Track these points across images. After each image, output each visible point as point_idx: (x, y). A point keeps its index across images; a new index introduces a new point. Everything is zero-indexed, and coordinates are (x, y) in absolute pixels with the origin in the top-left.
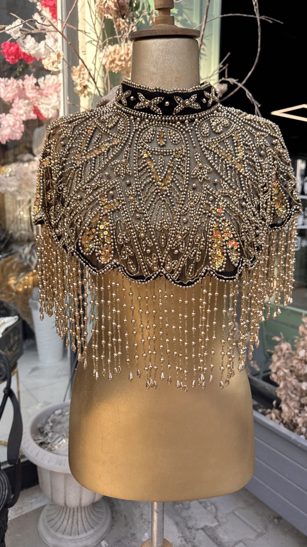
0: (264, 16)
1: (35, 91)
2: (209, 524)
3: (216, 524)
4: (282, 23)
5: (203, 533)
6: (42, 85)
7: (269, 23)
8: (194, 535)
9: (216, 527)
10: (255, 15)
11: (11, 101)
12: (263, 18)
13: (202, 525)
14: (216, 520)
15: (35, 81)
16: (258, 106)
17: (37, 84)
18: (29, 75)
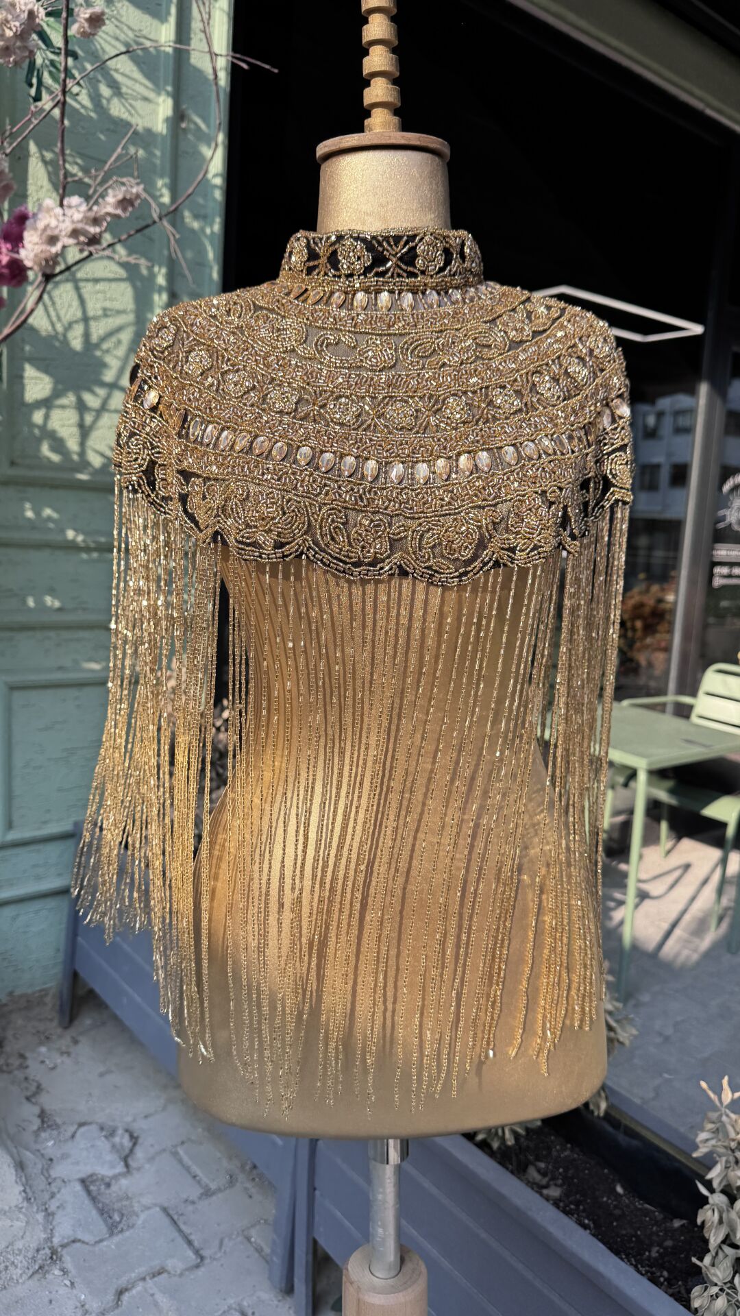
2: (105, 1171)
3: (120, 1168)
4: (276, 71)
5: (78, 1187)
8: (56, 1190)
9: (116, 1177)
13: (85, 1171)
14: (122, 1163)
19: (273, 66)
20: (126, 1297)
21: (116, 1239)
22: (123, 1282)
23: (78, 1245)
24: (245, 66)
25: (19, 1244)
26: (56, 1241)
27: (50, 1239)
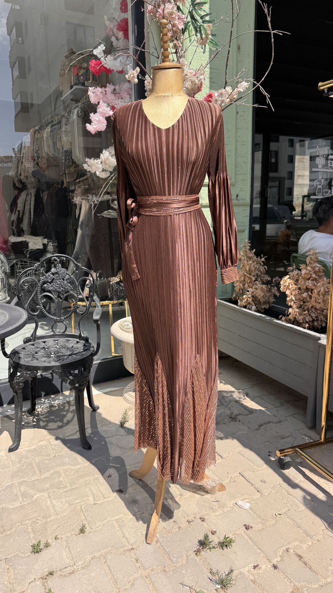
0: (276, 31)
1: (114, 95)
6: (118, 91)
7: (280, 35)
10: (270, 30)
11: (97, 103)
12: (275, 31)
15: (113, 87)
16: (268, 96)
17: (114, 89)
18: (110, 84)
19: (289, 32)
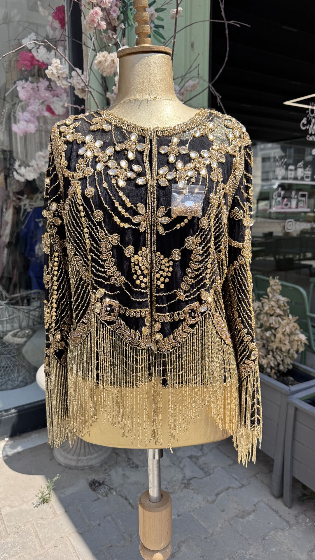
1: (48, 91)
10: (224, 21)
11: (28, 101)
12: (231, 22)
13: (188, 454)
15: (47, 83)
16: (219, 97)
17: (49, 86)
19: (249, 25)
20: (219, 496)
21: (208, 478)
22: (216, 491)
23: (195, 479)
24: (238, 26)
25: (175, 479)
26: (187, 477)
27: (184, 477)
